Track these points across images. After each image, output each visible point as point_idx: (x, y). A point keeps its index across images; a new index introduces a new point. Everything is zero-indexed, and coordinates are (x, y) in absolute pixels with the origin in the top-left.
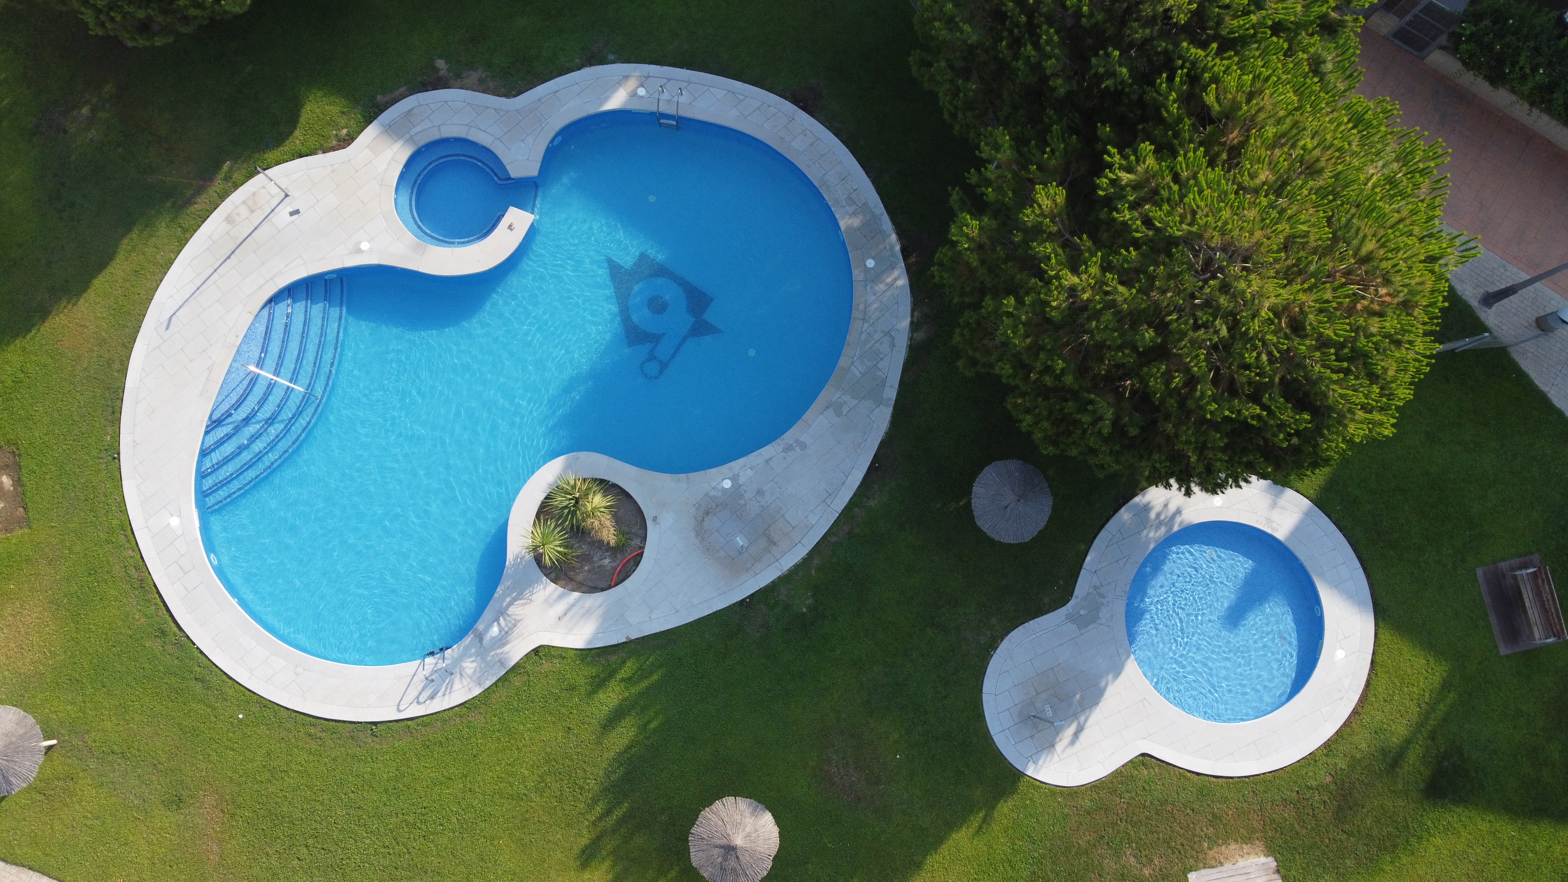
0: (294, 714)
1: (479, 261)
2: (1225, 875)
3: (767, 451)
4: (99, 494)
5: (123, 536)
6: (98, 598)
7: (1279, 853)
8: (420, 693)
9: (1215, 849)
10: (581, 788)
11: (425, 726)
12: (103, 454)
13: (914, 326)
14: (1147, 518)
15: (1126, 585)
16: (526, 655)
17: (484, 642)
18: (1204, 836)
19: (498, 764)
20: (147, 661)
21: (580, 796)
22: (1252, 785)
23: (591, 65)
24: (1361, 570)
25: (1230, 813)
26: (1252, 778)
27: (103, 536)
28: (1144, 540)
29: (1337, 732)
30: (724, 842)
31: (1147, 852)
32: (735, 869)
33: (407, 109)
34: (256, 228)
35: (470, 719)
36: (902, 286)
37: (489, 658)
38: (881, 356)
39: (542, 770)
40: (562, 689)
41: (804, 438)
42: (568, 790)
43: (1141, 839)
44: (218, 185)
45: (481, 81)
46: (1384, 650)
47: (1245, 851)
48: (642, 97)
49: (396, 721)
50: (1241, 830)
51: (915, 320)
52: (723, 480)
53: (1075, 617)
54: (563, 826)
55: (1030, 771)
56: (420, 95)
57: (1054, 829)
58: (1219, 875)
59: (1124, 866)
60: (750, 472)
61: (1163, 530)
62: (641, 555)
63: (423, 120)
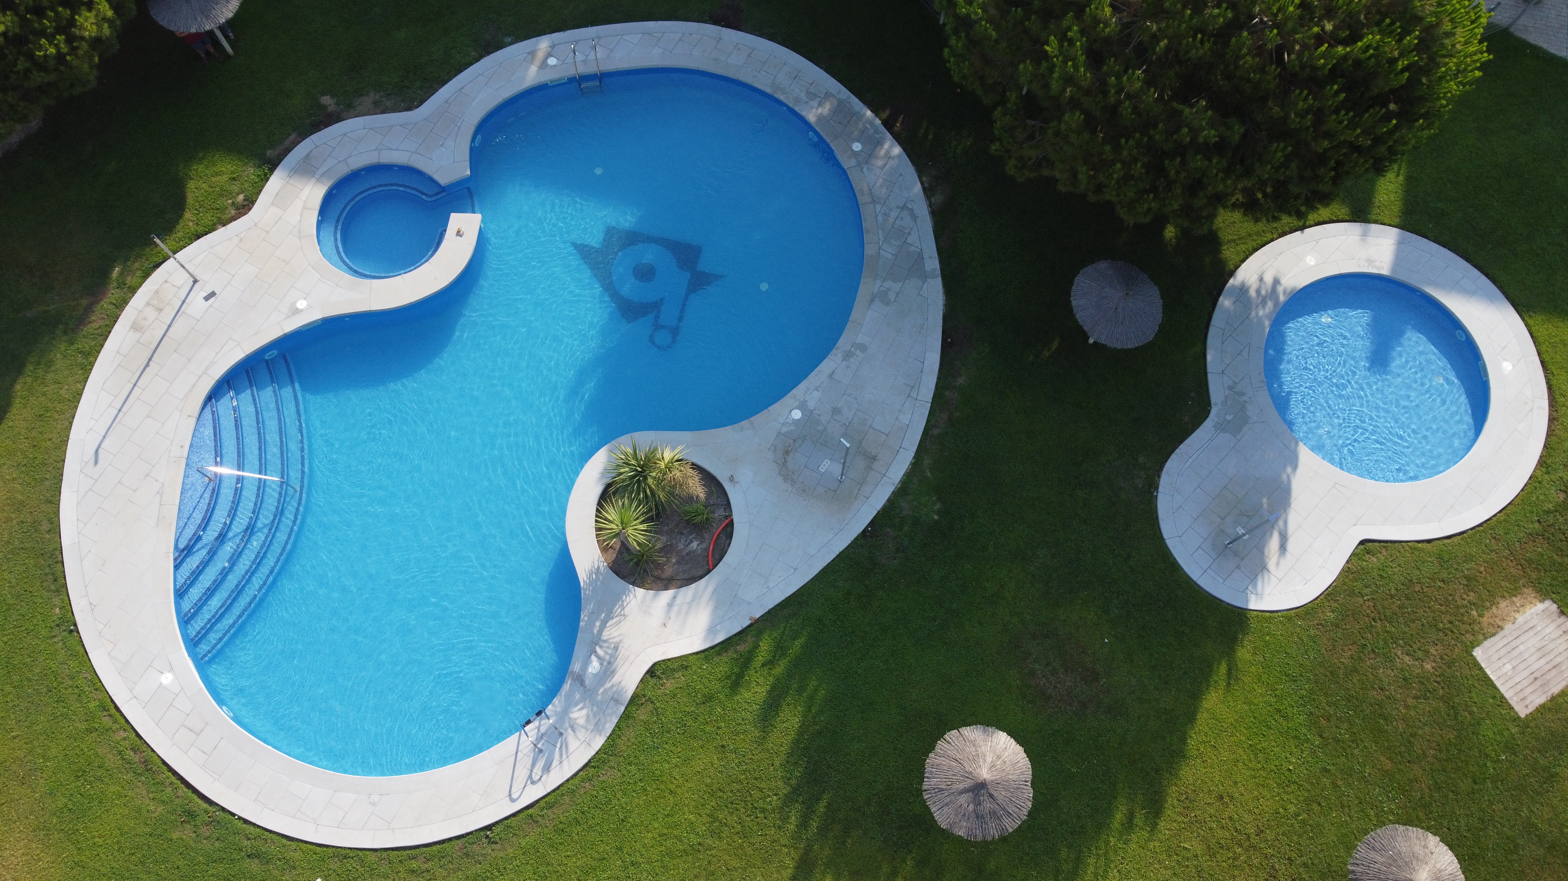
0: (385, 854)
1: (436, 279)
2: (1510, 639)
3: (826, 366)
4: (64, 679)
5: (107, 718)
6: (96, 803)
7: (1553, 593)
8: (532, 771)
9: (1487, 614)
10: (763, 810)
11: (551, 807)
12: (56, 631)
13: (928, 192)
14: (1249, 299)
15: (1259, 374)
16: (641, 681)
17: (587, 682)
18: (1468, 605)
19: (654, 820)
20: (179, 857)
21: (765, 821)
22: (1490, 532)
23: (489, 53)
24: (1483, 277)
25: (1482, 569)
26: (1485, 525)
27: (83, 726)
28: (1255, 320)
29: (1545, 446)
30: (968, 783)
31: (1419, 644)
32: (993, 811)
33: (305, 154)
34: (169, 326)
35: (602, 778)
36: (899, 156)
37: (599, 697)
38: (907, 231)
39: (709, 807)
40: (697, 704)
41: (860, 339)
42: (748, 819)
43: (1405, 633)
44: (113, 294)
45: (376, 103)
46: (1548, 346)
47: (1518, 605)
48: (555, 66)
49: (514, 815)
50: (1503, 583)
51: (926, 185)
52: (791, 411)
53: (1223, 426)
54: (759, 864)
55: (1255, 604)
56: (314, 137)
57: (1309, 658)
58: (1505, 641)
59: (1402, 670)
60: (816, 394)
61: (1270, 304)
62: (731, 524)
63: (325, 160)
